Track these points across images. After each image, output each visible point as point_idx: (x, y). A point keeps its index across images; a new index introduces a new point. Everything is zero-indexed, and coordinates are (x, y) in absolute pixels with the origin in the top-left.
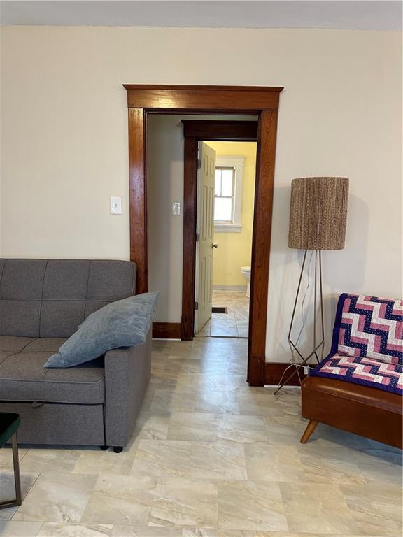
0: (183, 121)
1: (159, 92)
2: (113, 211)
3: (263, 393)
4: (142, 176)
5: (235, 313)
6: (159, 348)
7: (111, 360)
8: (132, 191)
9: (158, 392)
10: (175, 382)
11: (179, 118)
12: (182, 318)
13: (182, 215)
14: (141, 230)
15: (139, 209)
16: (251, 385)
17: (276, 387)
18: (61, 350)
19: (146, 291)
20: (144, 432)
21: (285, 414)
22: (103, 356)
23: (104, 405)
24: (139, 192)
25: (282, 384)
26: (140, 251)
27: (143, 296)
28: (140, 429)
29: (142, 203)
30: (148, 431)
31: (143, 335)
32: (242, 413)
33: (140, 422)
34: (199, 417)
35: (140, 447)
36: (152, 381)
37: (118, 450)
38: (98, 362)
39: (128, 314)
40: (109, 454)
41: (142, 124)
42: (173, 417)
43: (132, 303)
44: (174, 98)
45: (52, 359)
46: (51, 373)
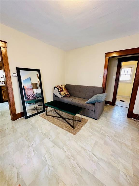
0: (118, 58)
1: (113, 53)
2: (100, 77)
3: (131, 119)
4: (107, 71)
5: (127, 102)
6: (106, 106)
7: (96, 104)
8: (104, 74)
9: (105, 113)
10: (109, 112)
11: (117, 58)
12: (112, 101)
13: (115, 79)
14: (105, 81)
15: (105, 77)
16: (128, 117)
17: (135, 119)
18: (88, 100)
19: (105, 93)
20: (101, 118)
21: (136, 125)
22: (95, 103)
23: (94, 111)
24: (106, 74)
25: (136, 119)
26: (104, 85)
27: (104, 94)
28: (100, 118)
29: (106, 76)
30: (102, 119)
31: (103, 101)
32: (124, 122)
33: (100, 117)
34: (113, 119)
35: (100, 120)
36: (104, 111)
37: (96, 120)
38: (94, 104)
39: (100, 96)
40: (94, 120)
41: (108, 60)
42: (108, 118)
43: (101, 95)
44: (116, 54)
45: (87, 102)
46: (86, 104)
